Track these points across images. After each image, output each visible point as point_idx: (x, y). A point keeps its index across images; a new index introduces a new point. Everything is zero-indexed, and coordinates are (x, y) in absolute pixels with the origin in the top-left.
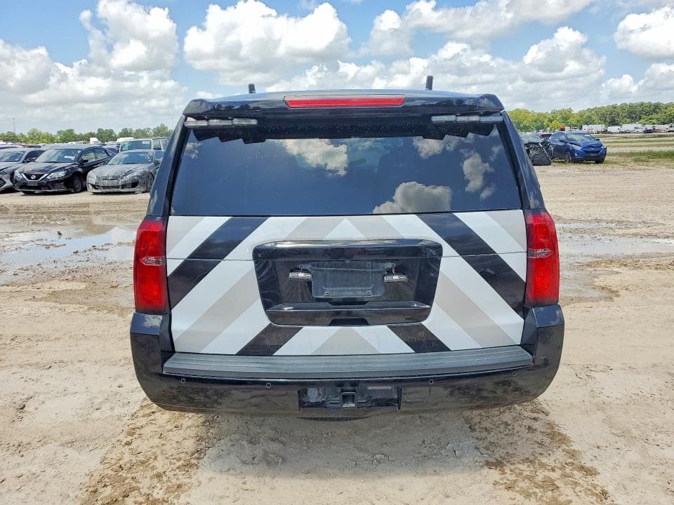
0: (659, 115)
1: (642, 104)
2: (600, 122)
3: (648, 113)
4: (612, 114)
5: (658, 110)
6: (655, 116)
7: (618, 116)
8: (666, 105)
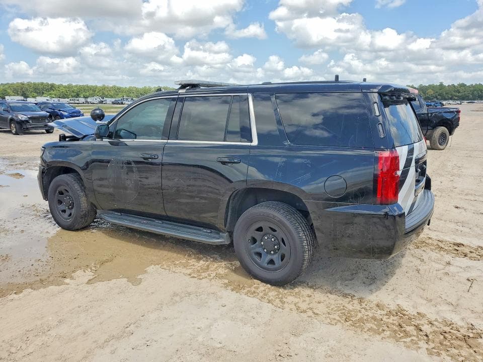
0: (55, 91)
1: (42, 84)
2: (13, 94)
3: (48, 90)
4: (22, 89)
5: (54, 89)
6: (52, 92)
7: (27, 90)
8: (58, 85)
